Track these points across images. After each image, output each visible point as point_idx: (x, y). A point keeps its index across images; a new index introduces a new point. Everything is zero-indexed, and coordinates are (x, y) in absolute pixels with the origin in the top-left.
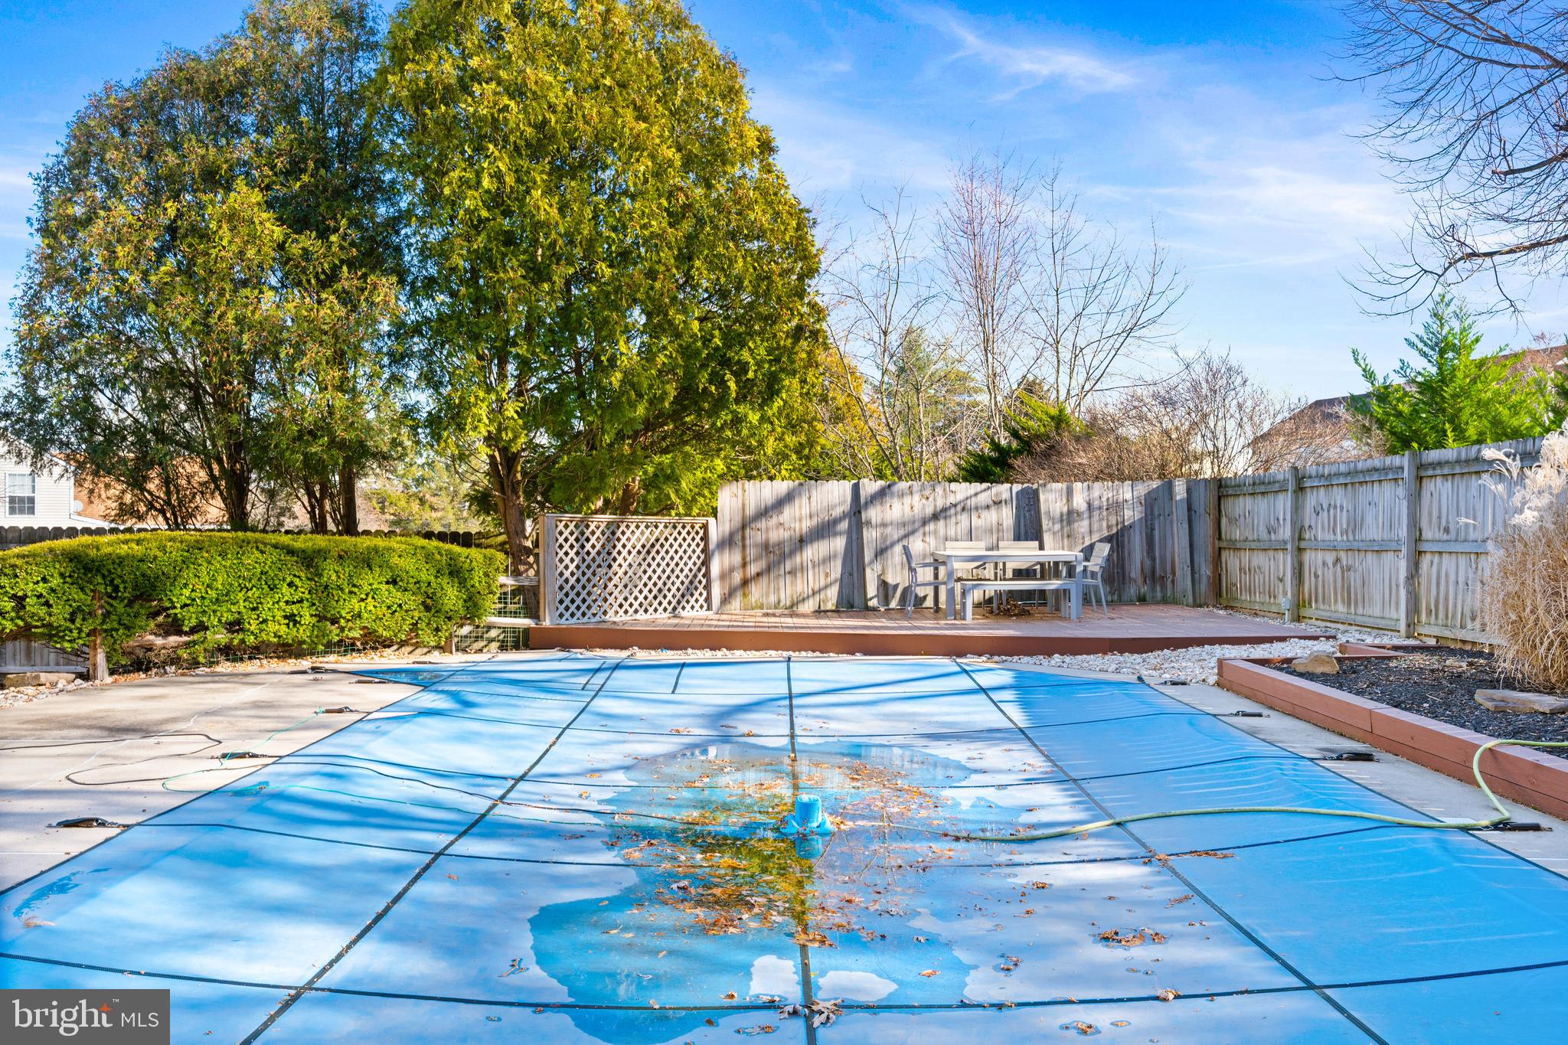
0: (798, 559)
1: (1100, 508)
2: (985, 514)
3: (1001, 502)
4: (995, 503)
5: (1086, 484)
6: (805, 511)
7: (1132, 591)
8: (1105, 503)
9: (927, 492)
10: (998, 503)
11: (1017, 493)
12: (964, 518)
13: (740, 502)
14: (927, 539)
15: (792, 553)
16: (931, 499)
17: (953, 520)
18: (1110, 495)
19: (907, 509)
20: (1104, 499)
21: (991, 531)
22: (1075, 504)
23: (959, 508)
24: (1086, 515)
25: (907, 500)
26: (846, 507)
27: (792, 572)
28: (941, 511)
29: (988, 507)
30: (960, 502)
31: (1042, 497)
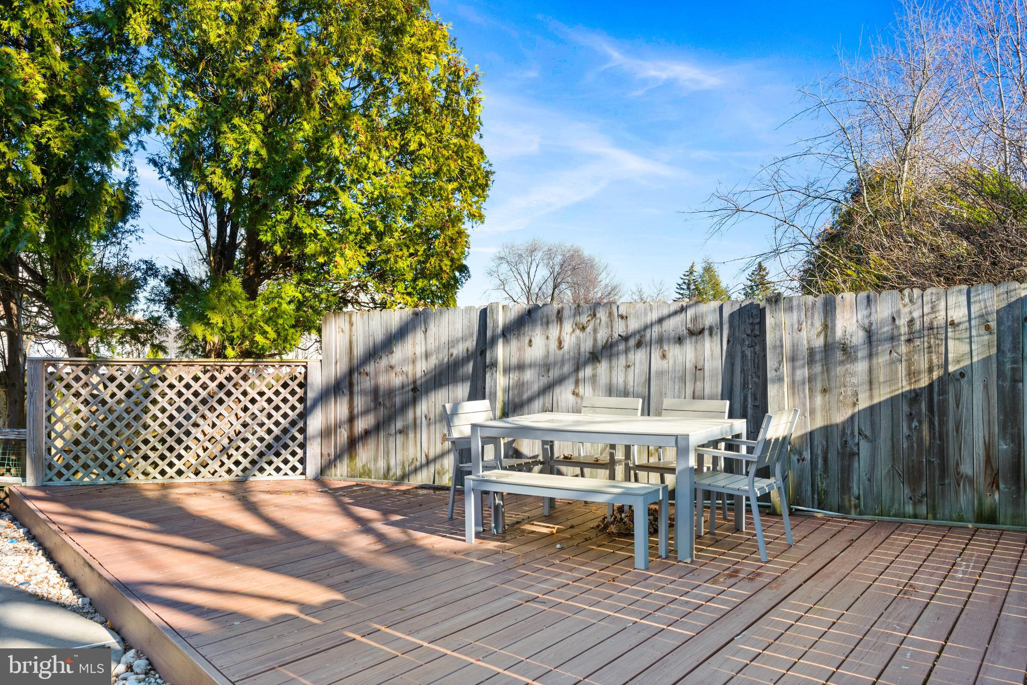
0: (410, 415)
1: (893, 338)
2: (674, 352)
3: (701, 332)
4: (691, 333)
5: (863, 294)
6: (420, 350)
7: (965, 500)
8: (904, 330)
9: (584, 319)
10: (696, 333)
11: (732, 316)
12: (639, 357)
13: (347, 338)
14: (581, 390)
15: (404, 408)
16: (589, 329)
17: (622, 360)
18: (916, 314)
19: (553, 345)
20: (902, 322)
21: (683, 379)
22: (839, 333)
23: (632, 342)
24: (862, 353)
25: (554, 331)
26: (471, 344)
27: (403, 431)
28: (604, 347)
29: (680, 340)
30: (633, 334)
31: (769, 321)
